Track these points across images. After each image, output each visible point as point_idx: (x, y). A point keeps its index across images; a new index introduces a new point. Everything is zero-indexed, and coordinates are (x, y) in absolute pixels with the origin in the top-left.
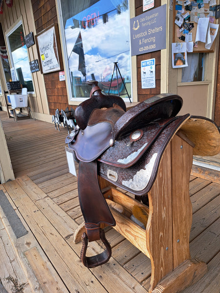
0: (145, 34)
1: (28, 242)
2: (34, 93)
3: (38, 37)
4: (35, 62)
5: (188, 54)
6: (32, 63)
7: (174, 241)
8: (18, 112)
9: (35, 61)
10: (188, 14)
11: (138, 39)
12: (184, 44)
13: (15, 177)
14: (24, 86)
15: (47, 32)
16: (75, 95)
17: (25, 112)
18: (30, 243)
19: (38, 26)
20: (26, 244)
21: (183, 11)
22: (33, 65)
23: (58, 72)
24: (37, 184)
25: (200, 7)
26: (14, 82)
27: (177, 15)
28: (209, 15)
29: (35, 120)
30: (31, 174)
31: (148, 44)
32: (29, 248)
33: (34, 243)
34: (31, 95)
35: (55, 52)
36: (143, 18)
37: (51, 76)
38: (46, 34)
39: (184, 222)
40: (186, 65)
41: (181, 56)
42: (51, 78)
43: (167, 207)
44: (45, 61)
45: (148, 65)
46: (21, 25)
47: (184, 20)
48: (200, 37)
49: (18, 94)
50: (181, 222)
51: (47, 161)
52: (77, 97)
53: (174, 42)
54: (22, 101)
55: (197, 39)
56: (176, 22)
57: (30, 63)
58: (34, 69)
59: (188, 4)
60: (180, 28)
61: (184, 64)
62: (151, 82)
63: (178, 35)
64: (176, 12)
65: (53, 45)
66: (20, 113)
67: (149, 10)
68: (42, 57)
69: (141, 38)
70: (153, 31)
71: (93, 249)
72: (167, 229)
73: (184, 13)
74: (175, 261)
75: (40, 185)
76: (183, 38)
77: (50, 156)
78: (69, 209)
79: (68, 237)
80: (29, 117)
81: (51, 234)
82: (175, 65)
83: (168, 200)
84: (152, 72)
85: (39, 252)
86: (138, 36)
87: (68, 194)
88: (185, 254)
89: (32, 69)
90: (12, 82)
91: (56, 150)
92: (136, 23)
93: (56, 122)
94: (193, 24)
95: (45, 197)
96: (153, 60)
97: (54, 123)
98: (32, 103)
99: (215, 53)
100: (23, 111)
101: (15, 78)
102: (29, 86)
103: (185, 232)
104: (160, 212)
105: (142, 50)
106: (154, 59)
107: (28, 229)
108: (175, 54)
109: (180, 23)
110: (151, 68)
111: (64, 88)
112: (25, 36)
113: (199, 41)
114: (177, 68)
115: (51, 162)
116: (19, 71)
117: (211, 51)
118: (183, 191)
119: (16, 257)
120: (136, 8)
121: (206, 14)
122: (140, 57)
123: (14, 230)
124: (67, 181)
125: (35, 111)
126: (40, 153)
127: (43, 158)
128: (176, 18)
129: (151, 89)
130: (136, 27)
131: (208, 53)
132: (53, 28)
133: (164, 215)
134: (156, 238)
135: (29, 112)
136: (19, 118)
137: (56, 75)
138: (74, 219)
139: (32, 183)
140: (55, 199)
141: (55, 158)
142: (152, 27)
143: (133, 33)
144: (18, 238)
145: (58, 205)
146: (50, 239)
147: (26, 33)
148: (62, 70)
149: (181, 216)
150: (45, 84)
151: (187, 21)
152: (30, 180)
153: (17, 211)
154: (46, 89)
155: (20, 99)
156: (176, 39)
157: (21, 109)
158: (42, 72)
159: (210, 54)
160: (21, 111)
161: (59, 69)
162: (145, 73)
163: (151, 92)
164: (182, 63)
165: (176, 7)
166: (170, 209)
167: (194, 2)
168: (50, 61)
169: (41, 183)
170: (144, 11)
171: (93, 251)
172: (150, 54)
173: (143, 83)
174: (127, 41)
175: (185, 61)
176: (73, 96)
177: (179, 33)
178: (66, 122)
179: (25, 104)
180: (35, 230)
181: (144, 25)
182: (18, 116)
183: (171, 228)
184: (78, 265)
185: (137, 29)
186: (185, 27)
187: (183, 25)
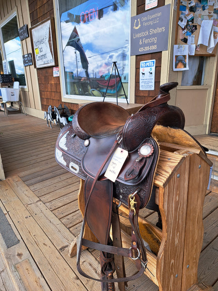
0: (146, 34)
1: (20, 252)
2: (26, 87)
3: (33, 30)
4: (28, 56)
5: (190, 57)
6: (25, 56)
7: (184, 267)
8: (8, 106)
9: (28, 54)
10: (192, 15)
11: (138, 39)
12: (186, 46)
13: (6, 177)
14: (16, 80)
15: (42, 25)
16: (69, 92)
17: (17, 106)
18: (22, 254)
19: (33, 19)
20: (17, 255)
21: (187, 12)
22: (26, 59)
23: (52, 67)
24: (28, 186)
25: (204, 9)
26: (6, 75)
27: (181, 16)
28: (213, 18)
29: (27, 115)
30: (22, 174)
31: (149, 45)
32: (20, 261)
33: (26, 254)
34: (23, 90)
35: (50, 47)
36: (144, 17)
37: (44, 71)
38: (41, 28)
39: (195, 246)
40: (187, 68)
41: (182, 58)
42: (45, 73)
43: (181, 232)
44: (38, 55)
45: (148, 66)
46: (16, 17)
47: (188, 21)
48: (203, 40)
49: (9, 87)
50: (192, 246)
51: (39, 160)
52: (71, 94)
53: (176, 43)
54: (14, 95)
55: (200, 42)
56: (180, 23)
57: (24, 57)
58: (27, 63)
59: (192, 5)
60: (183, 29)
61: (185, 67)
62: (150, 84)
63: (181, 37)
64: (180, 12)
65: (48, 39)
66: (10, 107)
67: (152, 9)
68: (36, 51)
69: (142, 38)
70: (155, 31)
71: (90, 265)
72: (178, 255)
73: (188, 15)
74: (183, 287)
75: (32, 188)
76: (185, 41)
77: (43, 155)
78: (62, 216)
79: (63, 249)
80: (20, 111)
81: (44, 244)
82: (176, 68)
83: (182, 225)
84: (151, 73)
85: (31, 266)
86: (138, 35)
87: (62, 199)
88: (193, 279)
89: (25, 62)
90: (3, 75)
91: (48, 149)
92: (137, 22)
93: (48, 119)
94: (196, 26)
95: (37, 202)
96: (154, 62)
97: (46, 119)
98: (24, 97)
99: (216, 58)
100: (14, 105)
101: (7, 70)
102: (22, 80)
103: (195, 257)
104: (173, 239)
105: (142, 50)
106: (155, 60)
107: (19, 238)
108: (176, 57)
109: (183, 24)
110: (151, 69)
111: (58, 84)
112: (19, 28)
113: (201, 44)
114: (178, 71)
115: (43, 162)
116: (12, 64)
117: (213, 55)
118: (197, 214)
119: (6, 267)
120: (138, 6)
121: (210, 17)
122: (140, 58)
123: (4, 238)
124: (60, 184)
125: (26, 106)
126: (31, 152)
127: (34, 157)
128: (179, 19)
129: (149, 91)
130: (137, 26)
131: (210, 57)
132: (49, 22)
133: (177, 241)
134: (167, 266)
135: (20, 106)
136: (10, 112)
137: (50, 70)
138: (69, 228)
139: (24, 185)
140: (48, 204)
141: (47, 158)
142: (155, 27)
143: (133, 32)
144: (8, 247)
145: (52, 211)
146: (44, 251)
147: (20, 25)
148: (57, 65)
149: (193, 240)
150: (38, 79)
151: (190, 23)
152: (21, 182)
153: (7, 216)
154: (39, 84)
155: (12, 93)
156: (179, 41)
157: (12, 103)
158: (35, 67)
159: (212, 58)
160: (12, 105)
161: (53, 64)
162: (143, 74)
163: (149, 94)
164: (183, 66)
165: (180, 7)
166: (183, 234)
167: (199, 3)
168: (44, 56)
169: (32, 184)
170: (146, 9)
171: (90, 267)
172: (150, 55)
173: (141, 84)
174: (127, 40)
175: (186, 64)
176: (67, 93)
177: (182, 34)
178: (59, 119)
179: (16, 99)
180: (27, 239)
181: (146, 24)
182: (9, 110)
183: (182, 253)
184: (74, 282)
185: (137, 28)
186: (188, 29)
187: (186, 26)
